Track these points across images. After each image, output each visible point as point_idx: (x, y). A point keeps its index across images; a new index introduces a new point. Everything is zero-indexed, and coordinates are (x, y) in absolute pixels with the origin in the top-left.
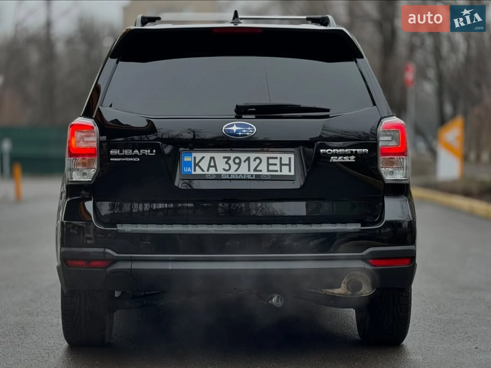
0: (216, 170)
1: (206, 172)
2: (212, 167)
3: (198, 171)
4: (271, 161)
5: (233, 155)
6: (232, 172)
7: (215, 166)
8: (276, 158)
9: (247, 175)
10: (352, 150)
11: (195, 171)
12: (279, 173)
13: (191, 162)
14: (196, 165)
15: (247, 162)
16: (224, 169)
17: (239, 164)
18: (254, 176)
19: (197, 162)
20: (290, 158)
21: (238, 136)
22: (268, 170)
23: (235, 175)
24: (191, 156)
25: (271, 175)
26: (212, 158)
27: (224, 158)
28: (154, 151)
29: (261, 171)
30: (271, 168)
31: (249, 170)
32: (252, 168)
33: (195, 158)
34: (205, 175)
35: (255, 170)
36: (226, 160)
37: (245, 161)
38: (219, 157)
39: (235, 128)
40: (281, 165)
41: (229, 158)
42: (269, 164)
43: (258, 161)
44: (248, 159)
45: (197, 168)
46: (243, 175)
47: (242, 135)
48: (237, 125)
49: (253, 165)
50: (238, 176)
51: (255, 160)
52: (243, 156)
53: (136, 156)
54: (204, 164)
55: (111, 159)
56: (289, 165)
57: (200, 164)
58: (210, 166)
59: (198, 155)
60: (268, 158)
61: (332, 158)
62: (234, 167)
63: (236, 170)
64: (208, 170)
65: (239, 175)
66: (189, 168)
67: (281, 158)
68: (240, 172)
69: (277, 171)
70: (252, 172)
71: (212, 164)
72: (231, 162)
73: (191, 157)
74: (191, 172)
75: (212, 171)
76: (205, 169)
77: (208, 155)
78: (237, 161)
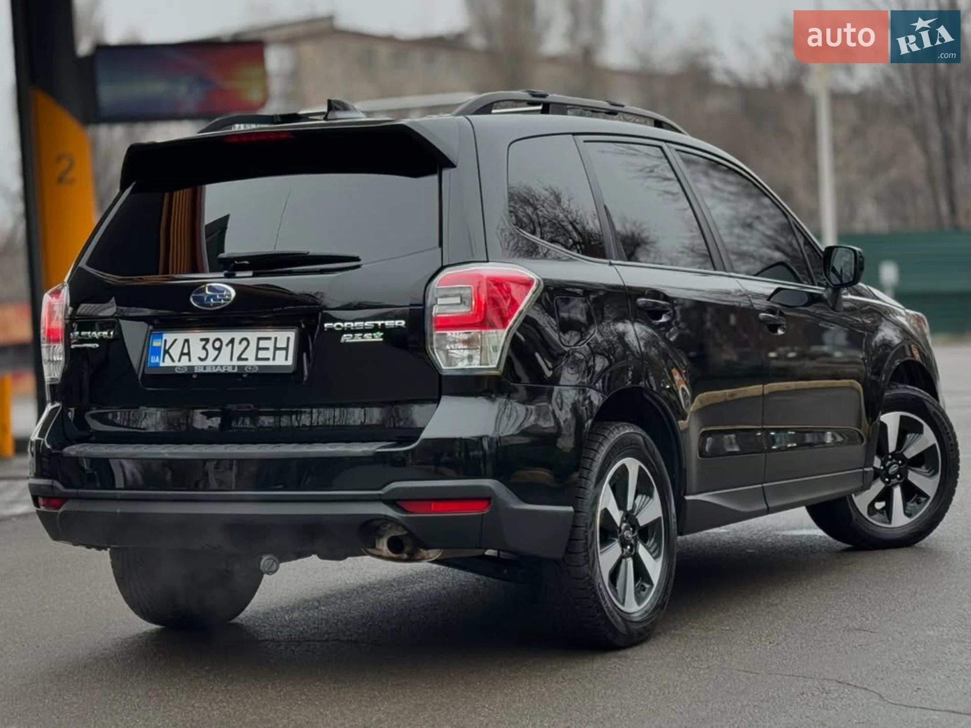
0: (190, 360)
1: (176, 364)
2: (185, 354)
3: (168, 363)
4: (263, 344)
5: (212, 335)
6: (209, 362)
7: (188, 354)
8: (269, 339)
9: (227, 367)
10: (376, 322)
11: (163, 361)
12: (270, 363)
13: (159, 348)
14: (167, 352)
15: (230, 346)
16: (200, 359)
17: (219, 349)
18: (236, 368)
19: (167, 348)
20: (288, 339)
22: (257, 359)
23: (212, 367)
24: (161, 338)
25: (260, 367)
26: (187, 341)
27: (202, 340)
28: (112, 333)
29: (246, 359)
30: (262, 354)
31: (231, 359)
32: (236, 356)
33: (166, 341)
34: (176, 367)
35: (239, 358)
36: (204, 343)
37: (227, 345)
38: (195, 337)
39: (206, 294)
40: (276, 349)
41: (207, 340)
42: (258, 349)
43: (245, 343)
44: (232, 341)
45: (167, 356)
46: (222, 366)
49: (238, 349)
50: (216, 368)
51: (240, 342)
52: (226, 336)
53: (93, 340)
54: (175, 352)
55: (72, 346)
56: (286, 349)
57: (171, 351)
58: (182, 354)
59: (170, 337)
60: (259, 339)
61: (345, 335)
62: (213, 353)
63: (215, 359)
64: (179, 360)
65: (216, 366)
66: (157, 358)
67: (276, 339)
68: (218, 362)
69: (268, 359)
70: (235, 362)
71: (186, 351)
72: (209, 346)
73: (161, 340)
74: (159, 364)
75: (185, 362)
76: (176, 358)
77: (181, 336)
78: (217, 344)
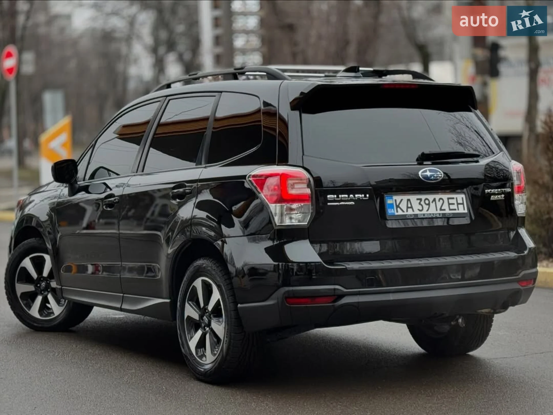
0: (413, 211)
1: (405, 213)
2: (410, 208)
3: (400, 213)
4: (451, 201)
5: (423, 197)
6: (424, 212)
7: (411, 207)
8: (453, 198)
9: (436, 214)
10: (502, 189)
11: (397, 212)
12: (457, 212)
13: (393, 204)
14: (398, 206)
15: (434, 202)
16: (419, 210)
17: (429, 204)
18: (441, 215)
19: (398, 204)
20: (463, 198)
21: (432, 180)
22: (450, 210)
23: (428, 214)
24: (392, 198)
25: (453, 213)
26: (409, 200)
27: (418, 199)
28: (368, 195)
29: (444, 210)
30: (452, 207)
31: (437, 210)
32: (439, 208)
33: (396, 200)
34: (406, 215)
35: (441, 209)
36: (419, 201)
37: (432, 202)
38: (414, 198)
39: (428, 174)
40: (458, 204)
41: (421, 200)
42: (449, 204)
43: (441, 201)
44: (434, 200)
45: (399, 209)
46: (433, 214)
47: (435, 180)
48: (430, 171)
49: (439, 204)
50: (430, 215)
51: (439, 201)
52: (431, 197)
53: (351, 200)
54: (403, 206)
55: (329, 204)
56: (463, 204)
57: (400, 206)
58: (408, 207)
59: (397, 198)
60: (448, 199)
61: (492, 196)
62: (426, 207)
63: (428, 210)
64: (407, 211)
65: (430, 214)
66: (392, 210)
67: (457, 198)
68: (430, 212)
69: (455, 210)
70: (439, 212)
71: (409, 206)
72: (422, 203)
73: (392, 200)
74: (395, 213)
75: (410, 212)
76: (405, 210)
77: (405, 198)
78: (427, 202)
